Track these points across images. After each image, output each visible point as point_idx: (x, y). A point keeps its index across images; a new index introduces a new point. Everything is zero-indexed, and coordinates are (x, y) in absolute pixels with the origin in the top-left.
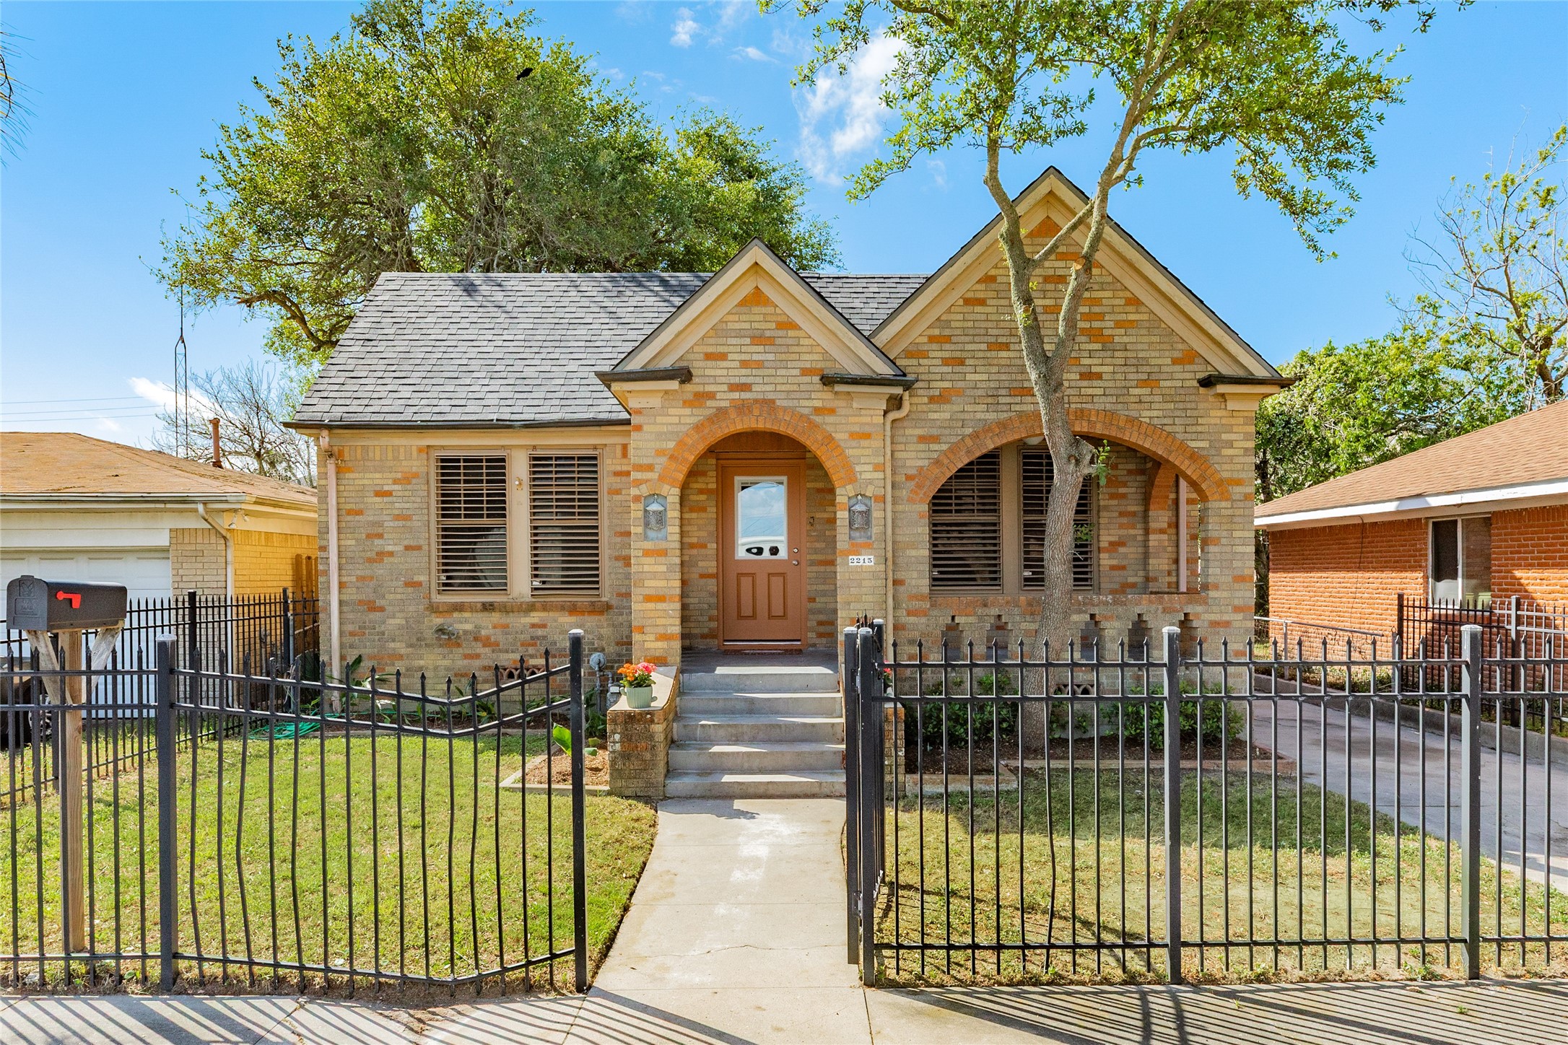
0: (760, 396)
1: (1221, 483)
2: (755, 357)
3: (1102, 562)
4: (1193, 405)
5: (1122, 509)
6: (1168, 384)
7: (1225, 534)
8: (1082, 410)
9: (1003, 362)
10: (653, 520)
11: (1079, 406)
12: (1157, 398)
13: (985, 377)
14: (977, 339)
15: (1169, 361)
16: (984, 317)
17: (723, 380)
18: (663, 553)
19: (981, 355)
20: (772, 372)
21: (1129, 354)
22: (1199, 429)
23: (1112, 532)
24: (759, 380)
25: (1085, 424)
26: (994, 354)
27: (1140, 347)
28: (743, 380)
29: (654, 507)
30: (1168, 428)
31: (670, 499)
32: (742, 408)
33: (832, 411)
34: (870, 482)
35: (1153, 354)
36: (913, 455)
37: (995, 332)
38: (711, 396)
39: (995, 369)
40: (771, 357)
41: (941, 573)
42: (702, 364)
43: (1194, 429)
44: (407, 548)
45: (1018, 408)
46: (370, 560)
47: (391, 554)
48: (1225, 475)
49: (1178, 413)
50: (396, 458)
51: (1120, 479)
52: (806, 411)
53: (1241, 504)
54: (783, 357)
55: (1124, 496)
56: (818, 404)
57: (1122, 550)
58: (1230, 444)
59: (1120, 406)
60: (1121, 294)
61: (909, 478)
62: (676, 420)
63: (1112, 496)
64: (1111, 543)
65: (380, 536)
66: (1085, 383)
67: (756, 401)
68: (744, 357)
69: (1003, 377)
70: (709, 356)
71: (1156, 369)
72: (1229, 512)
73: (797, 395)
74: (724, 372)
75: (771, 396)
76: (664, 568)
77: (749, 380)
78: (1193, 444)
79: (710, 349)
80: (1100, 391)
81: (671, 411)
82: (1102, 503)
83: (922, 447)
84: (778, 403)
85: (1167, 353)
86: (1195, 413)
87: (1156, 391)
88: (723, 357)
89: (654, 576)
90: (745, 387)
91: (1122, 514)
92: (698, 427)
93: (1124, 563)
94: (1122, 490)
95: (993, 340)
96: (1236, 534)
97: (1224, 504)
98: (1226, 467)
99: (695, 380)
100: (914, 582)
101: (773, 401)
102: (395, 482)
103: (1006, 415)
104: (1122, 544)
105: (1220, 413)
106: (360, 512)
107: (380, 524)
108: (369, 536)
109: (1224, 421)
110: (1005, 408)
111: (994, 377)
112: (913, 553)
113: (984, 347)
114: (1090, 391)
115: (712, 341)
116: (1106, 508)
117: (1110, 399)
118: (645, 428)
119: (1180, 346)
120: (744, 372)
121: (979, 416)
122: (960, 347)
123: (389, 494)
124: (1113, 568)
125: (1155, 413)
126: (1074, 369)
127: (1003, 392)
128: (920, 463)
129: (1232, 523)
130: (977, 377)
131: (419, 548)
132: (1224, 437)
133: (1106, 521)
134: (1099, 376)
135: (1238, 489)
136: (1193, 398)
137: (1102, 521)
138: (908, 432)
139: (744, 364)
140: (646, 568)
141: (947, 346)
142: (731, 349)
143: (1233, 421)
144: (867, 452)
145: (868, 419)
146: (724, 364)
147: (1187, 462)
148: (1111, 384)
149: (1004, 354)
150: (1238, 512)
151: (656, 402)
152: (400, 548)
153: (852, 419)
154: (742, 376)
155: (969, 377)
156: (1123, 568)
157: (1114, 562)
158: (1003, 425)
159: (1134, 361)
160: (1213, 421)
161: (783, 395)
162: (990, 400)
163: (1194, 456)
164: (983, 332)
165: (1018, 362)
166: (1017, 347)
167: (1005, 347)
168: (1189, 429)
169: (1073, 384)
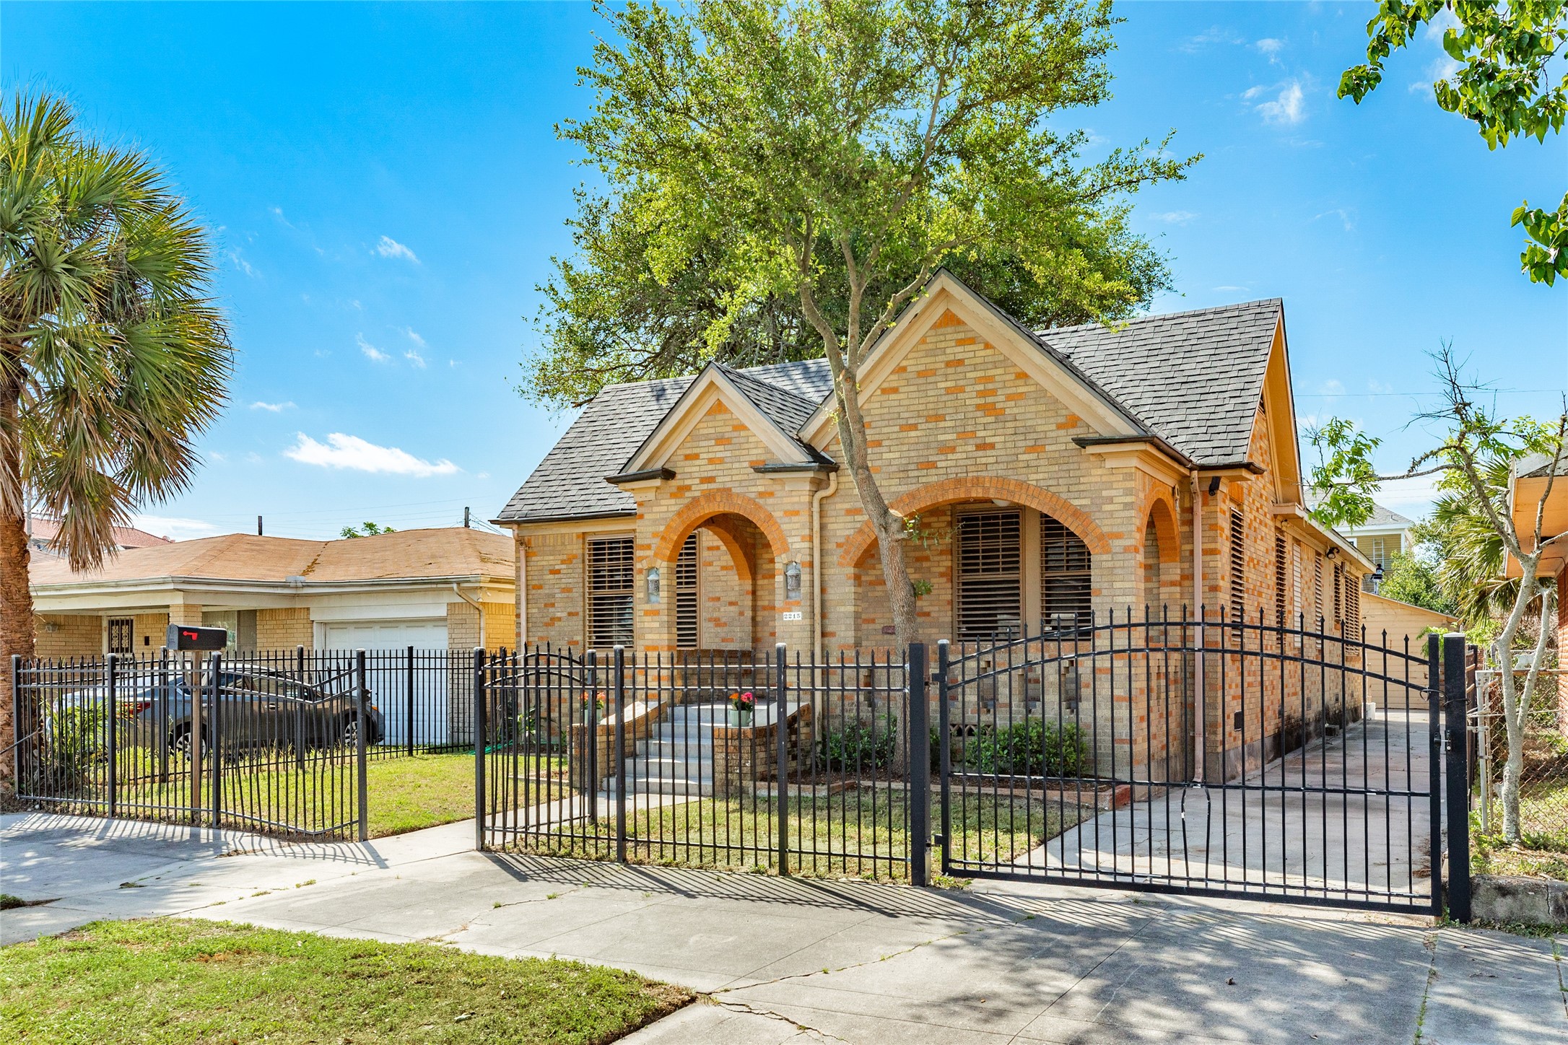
0: (721, 486)
1: (1102, 537)
2: (719, 455)
4: (1076, 466)
6: (1053, 448)
7: (1106, 585)
8: (977, 478)
9: (912, 441)
10: (651, 586)
11: (975, 474)
12: (1042, 462)
13: (897, 455)
14: (891, 423)
15: (1054, 427)
16: (896, 403)
17: (697, 475)
18: (656, 613)
19: (894, 436)
20: (729, 466)
21: (1018, 424)
22: (1082, 487)
24: (720, 473)
25: (980, 490)
26: (904, 434)
27: (1029, 416)
28: (710, 474)
29: (652, 577)
30: (1053, 489)
31: (661, 571)
32: (709, 496)
33: (771, 494)
34: (799, 551)
35: (1040, 422)
36: (841, 526)
37: (906, 415)
38: (688, 488)
39: (905, 448)
40: (728, 454)
42: (682, 464)
43: (1076, 488)
44: (570, 614)
45: (924, 480)
46: (547, 625)
47: (560, 619)
48: (1105, 529)
49: (1062, 474)
50: (563, 544)
52: (752, 496)
53: (1121, 557)
54: (737, 453)
56: (761, 489)
58: (1110, 500)
59: (1010, 472)
60: (1012, 370)
61: (839, 545)
62: (664, 509)
65: (553, 605)
66: (980, 453)
67: (718, 490)
68: (711, 456)
69: (913, 454)
70: (687, 457)
71: (1042, 435)
72: (1110, 564)
73: (747, 483)
74: (697, 469)
75: (728, 485)
76: (657, 625)
77: (714, 474)
78: (1076, 502)
79: (688, 452)
80: (992, 460)
81: (663, 502)
83: (849, 518)
84: (734, 490)
85: (1052, 420)
86: (1078, 473)
87: (1042, 455)
88: (696, 457)
89: (651, 630)
90: (711, 480)
92: (679, 514)
95: (904, 422)
96: (1117, 585)
97: (1105, 557)
98: (1106, 522)
99: (678, 476)
100: (842, 634)
101: (730, 489)
102: (563, 562)
103: (914, 487)
105: (1100, 472)
106: (540, 587)
107: (553, 596)
108: (546, 605)
109: (1104, 479)
110: (914, 480)
111: (906, 454)
112: (842, 609)
113: (897, 429)
114: (984, 460)
115: (689, 445)
117: (1001, 466)
118: (646, 516)
119: (1064, 412)
120: (710, 467)
121: (893, 489)
122: (877, 431)
123: (558, 572)
125: (1041, 476)
126: (971, 441)
127: (913, 467)
128: (848, 532)
129: (1112, 574)
130: (892, 455)
131: (577, 614)
132: (1105, 493)
134: (992, 446)
135: (1117, 542)
136: (1075, 459)
138: (839, 506)
139: (711, 461)
140: (646, 625)
141: (868, 431)
142: (703, 450)
143: (1113, 478)
144: (797, 526)
145: (796, 499)
146: (697, 462)
147: (1070, 520)
148: (1003, 452)
149: (913, 434)
150: (1118, 564)
151: (651, 495)
152: (564, 614)
153: (785, 500)
154: (709, 470)
155: (885, 456)
158: (912, 496)
159: (1022, 430)
160: (1093, 479)
161: (737, 484)
162: (902, 475)
163: (1076, 513)
164: (895, 416)
165: (925, 439)
166: (923, 426)
167: (914, 427)
168: (1072, 488)
169: (970, 455)
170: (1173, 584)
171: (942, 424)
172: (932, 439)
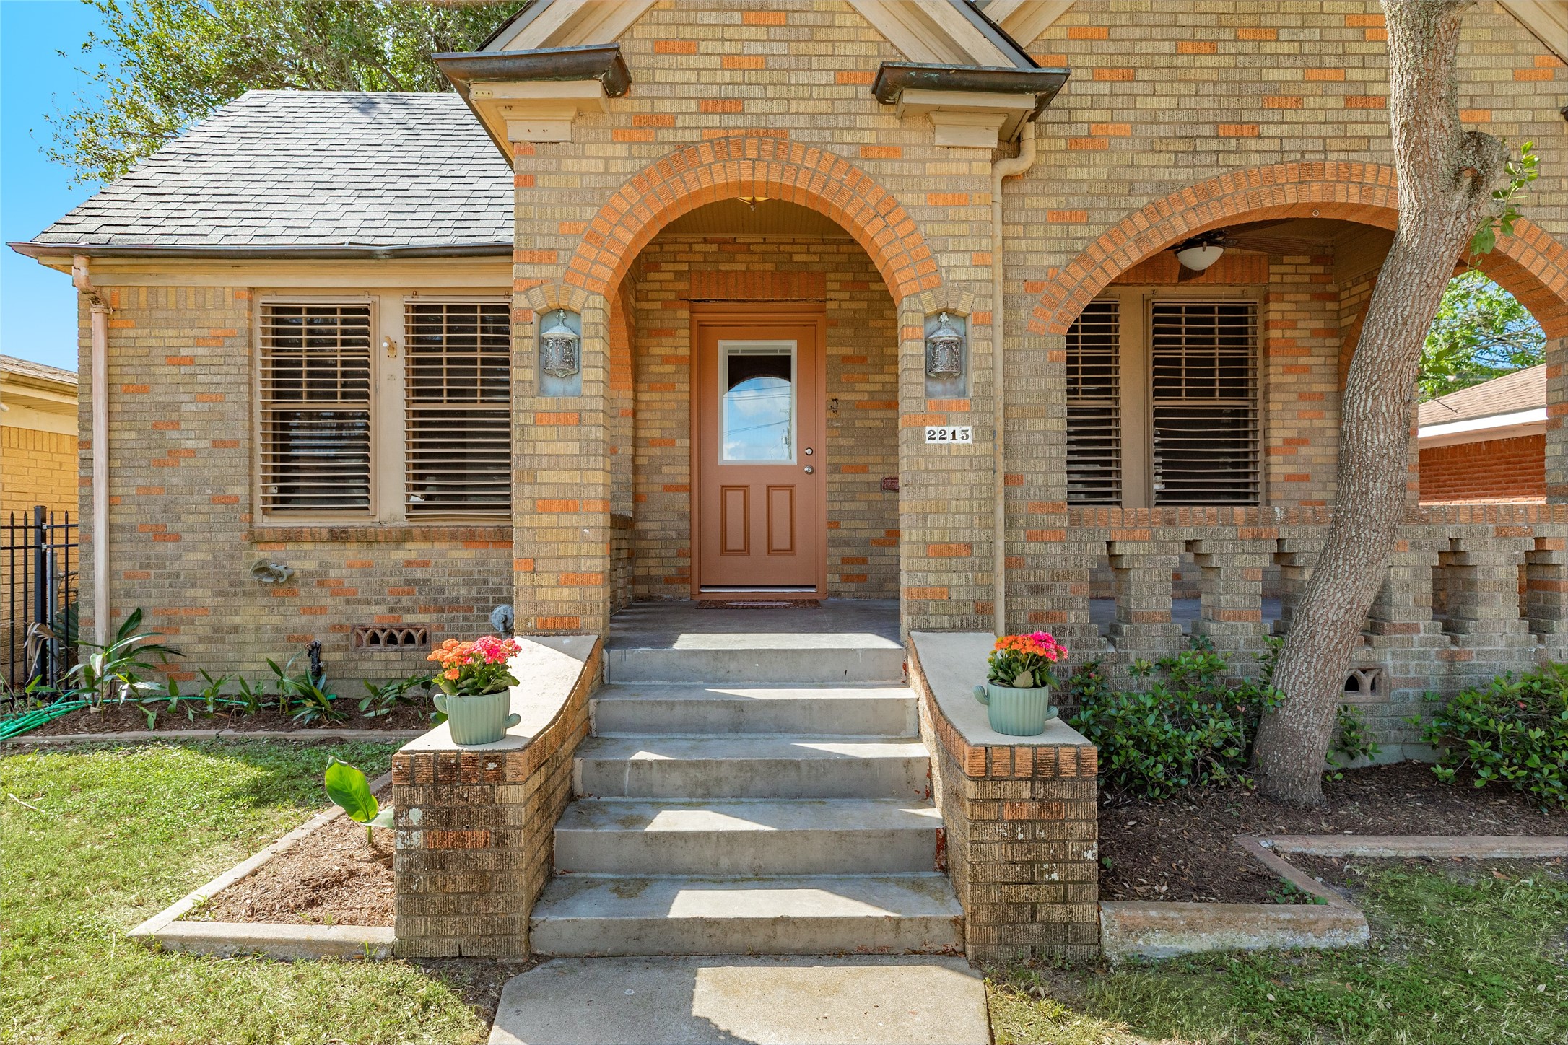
0: (759, 123)
2: (750, 48)
3: (1273, 469)
4: (1553, 156)
5: (1304, 388)
6: (1508, 116)
8: (1348, 164)
9: (1205, 75)
10: (555, 356)
11: (1343, 156)
13: (1172, 102)
14: (1157, 33)
15: (1508, 75)
17: (688, 90)
18: (578, 418)
19: (1164, 62)
20: (780, 77)
23: (1287, 423)
24: (756, 92)
26: (1187, 60)
28: (727, 92)
29: (557, 331)
31: (587, 317)
32: (725, 145)
33: (895, 152)
34: (966, 286)
35: (1480, 62)
36: (1039, 245)
37: (1191, 20)
38: (667, 121)
39: (1190, 89)
40: (779, 49)
42: (647, 61)
43: (1554, 199)
44: (217, 444)
45: (1231, 160)
46: (160, 464)
47: (193, 453)
50: (201, 307)
51: (1300, 343)
52: (845, 151)
54: (804, 48)
55: (1306, 369)
56: (869, 137)
57: (1303, 450)
61: (1031, 287)
62: (599, 166)
63: (1289, 370)
64: (1288, 441)
65: (175, 426)
66: (1355, 115)
67: (751, 131)
68: (729, 48)
69: (1205, 103)
70: (662, 47)
71: (1485, 89)
73: (830, 122)
74: (692, 76)
75: (780, 122)
76: (573, 448)
77: (740, 92)
78: (1553, 227)
79: (665, 33)
81: (591, 149)
82: (1273, 380)
83: (1055, 230)
84: (793, 135)
85: (1505, 61)
88: (689, 48)
89: (556, 461)
90: (728, 105)
91: (1302, 396)
92: (639, 180)
93: (1305, 470)
94: (1303, 361)
95: (1187, 34)
99: (637, 90)
100: (1039, 480)
101: (783, 132)
102: (199, 343)
103: (1208, 173)
104: (1302, 441)
106: (144, 390)
107: (176, 407)
108: (156, 426)
110: (1208, 160)
111: (1186, 103)
112: (1039, 425)
113: (1169, 47)
114: (1363, 130)
115: (667, 17)
116: (1279, 387)
118: (541, 181)
119: (1529, 48)
120: (728, 76)
121: (1160, 174)
122: (1125, 47)
123: (190, 361)
124: (1289, 478)
126: (1336, 89)
127: (1204, 130)
128: (1051, 260)
130: (1158, 102)
131: (235, 444)
133: (1279, 406)
136: (1552, 142)
137: (1272, 406)
138: (1030, 203)
139: (729, 62)
140: (541, 448)
141: (1103, 46)
142: (706, 32)
144: (960, 229)
145: (962, 168)
146: (691, 61)
147: (1541, 261)
149: (1207, 61)
151: (559, 129)
152: (205, 444)
153: (931, 168)
154: (719, 83)
155: (1142, 102)
156: (1305, 478)
157: (1291, 469)
158: (1204, 191)
161: (803, 121)
162: (1181, 145)
164: (1168, 20)
165: (1232, 75)
166: (1230, 48)
167: (1210, 47)
168: (1545, 199)
169: (1333, 116)
171: (1270, 48)
172: (1247, 75)
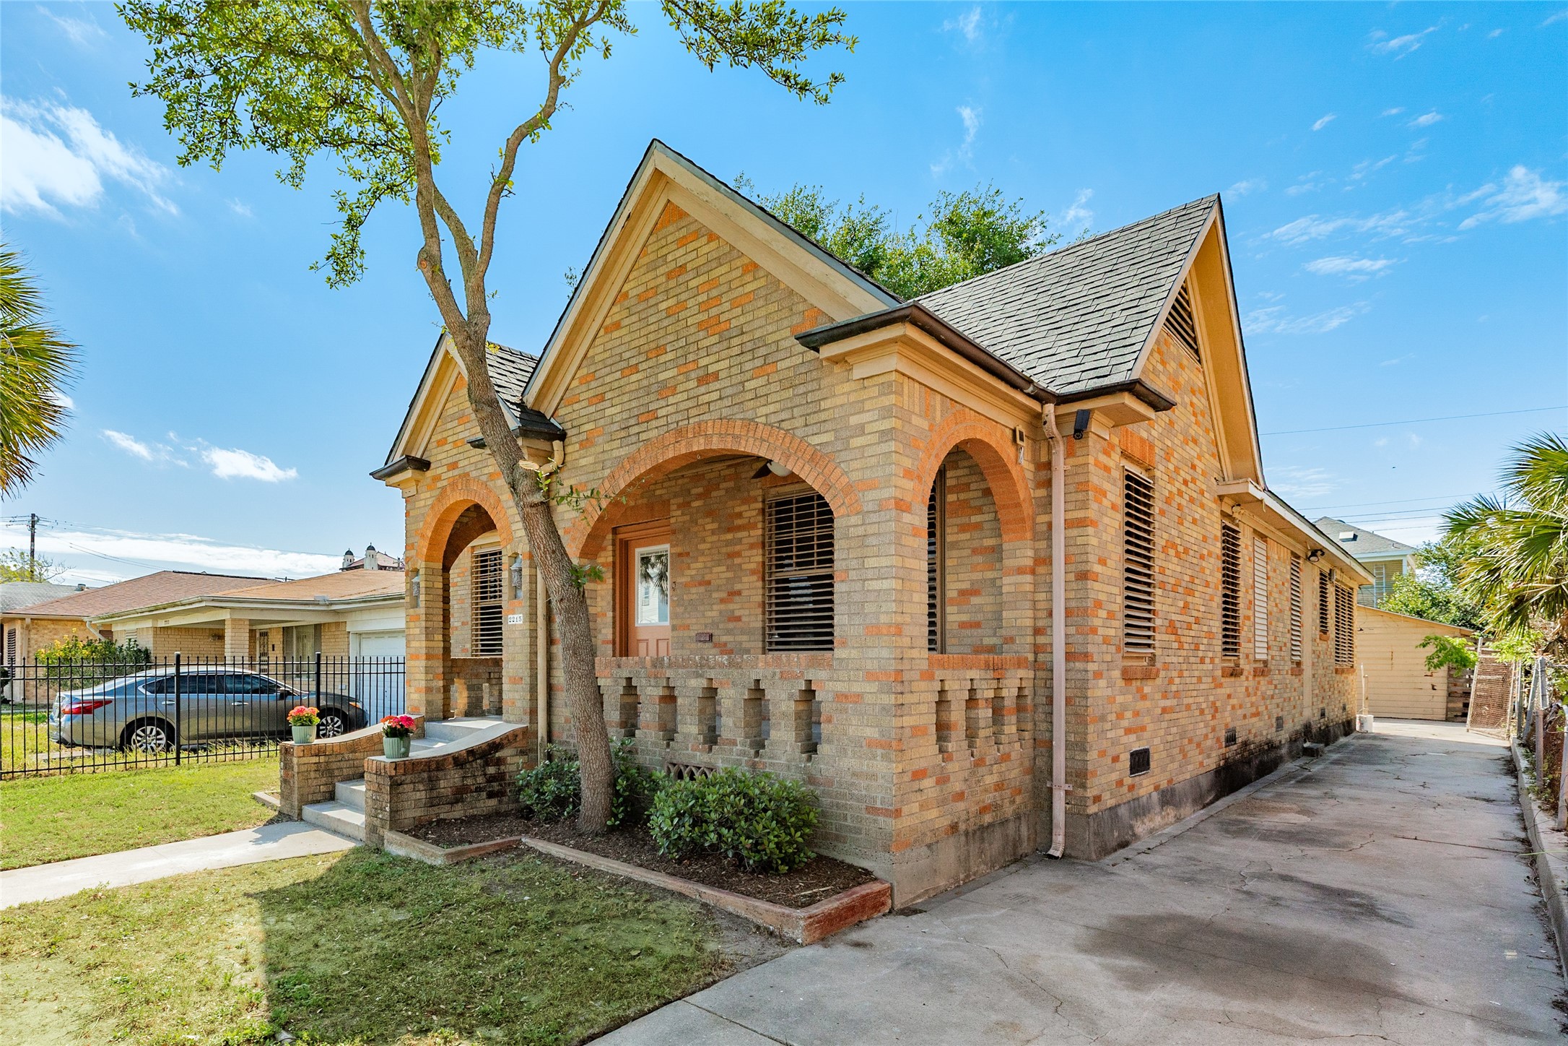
0: (462, 471)
1: (849, 489)
2: (460, 436)
3: (949, 618)
5: (976, 544)
6: (787, 363)
7: (854, 564)
8: (699, 424)
9: (633, 387)
11: (697, 419)
12: (774, 387)
13: (618, 409)
14: (615, 369)
15: (787, 332)
16: (618, 342)
17: (445, 462)
18: (418, 618)
19: (616, 384)
21: (745, 338)
22: (823, 416)
23: (961, 577)
24: (461, 457)
25: (702, 440)
26: (625, 380)
27: (757, 324)
28: (454, 459)
29: (416, 580)
30: (785, 425)
31: (421, 572)
32: (453, 485)
33: (499, 475)
34: (521, 539)
35: (770, 329)
36: (569, 507)
37: (628, 354)
38: (439, 478)
39: (626, 398)
40: (467, 433)
41: (781, 635)
42: (435, 451)
43: (816, 419)
45: (644, 436)
48: (855, 476)
49: (797, 401)
51: (973, 503)
53: (874, 518)
54: (474, 430)
55: (978, 526)
56: (492, 470)
57: (975, 600)
58: (861, 431)
59: (736, 409)
60: (738, 263)
61: (566, 531)
62: (424, 503)
63: (963, 528)
64: (962, 593)
66: (702, 389)
67: (460, 476)
68: (455, 437)
69: (634, 404)
70: (438, 443)
71: (773, 348)
72: (860, 531)
75: (467, 470)
76: (418, 631)
77: (457, 458)
78: (815, 440)
79: (437, 437)
80: (715, 396)
82: (949, 539)
83: (575, 497)
84: (471, 474)
85: (785, 323)
86: (818, 395)
87: (774, 377)
88: (442, 442)
90: (453, 466)
91: (975, 551)
92: (432, 507)
93: (979, 617)
94: (975, 519)
95: (625, 365)
96: (870, 562)
97: (854, 520)
98: (855, 465)
99: (430, 467)
101: (467, 474)
103: (635, 447)
104: (975, 592)
105: (847, 387)
109: (852, 398)
110: (635, 439)
111: (627, 406)
113: (618, 375)
114: (706, 398)
115: (440, 429)
116: (955, 545)
117: (727, 402)
118: (411, 513)
119: (801, 307)
120: (454, 450)
121: (616, 453)
122: (601, 381)
124: (963, 625)
125: (772, 408)
126: (693, 375)
127: (633, 422)
128: (573, 514)
129: (863, 546)
130: (613, 410)
132: (854, 420)
133: (955, 562)
134: (716, 376)
135: (872, 495)
136: (814, 374)
137: (948, 563)
139: (455, 444)
140: (411, 632)
141: (593, 384)
142: (450, 433)
143: (865, 394)
146: (445, 448)
147: (808, 467)
148: (726, 383)
149: (634, 378)
150: (872, 529)
151: (413, 489)
154: (453, 454)
155: (607, 412)
156: (977, 625)
157: (965, 618)
158: (632, 459)
159: (749, 346)
160: (839, 401)
161: (474, 467)
162: (623, 434)
163: (815, 457)
164: (618, 358)
165: (645, 383)
166: (644, 366)
167: (635, 369)
168: (811, 420)
169: (692, 394)
170: (1020, 571)
171: (662, 359)
172: (653, 380)
